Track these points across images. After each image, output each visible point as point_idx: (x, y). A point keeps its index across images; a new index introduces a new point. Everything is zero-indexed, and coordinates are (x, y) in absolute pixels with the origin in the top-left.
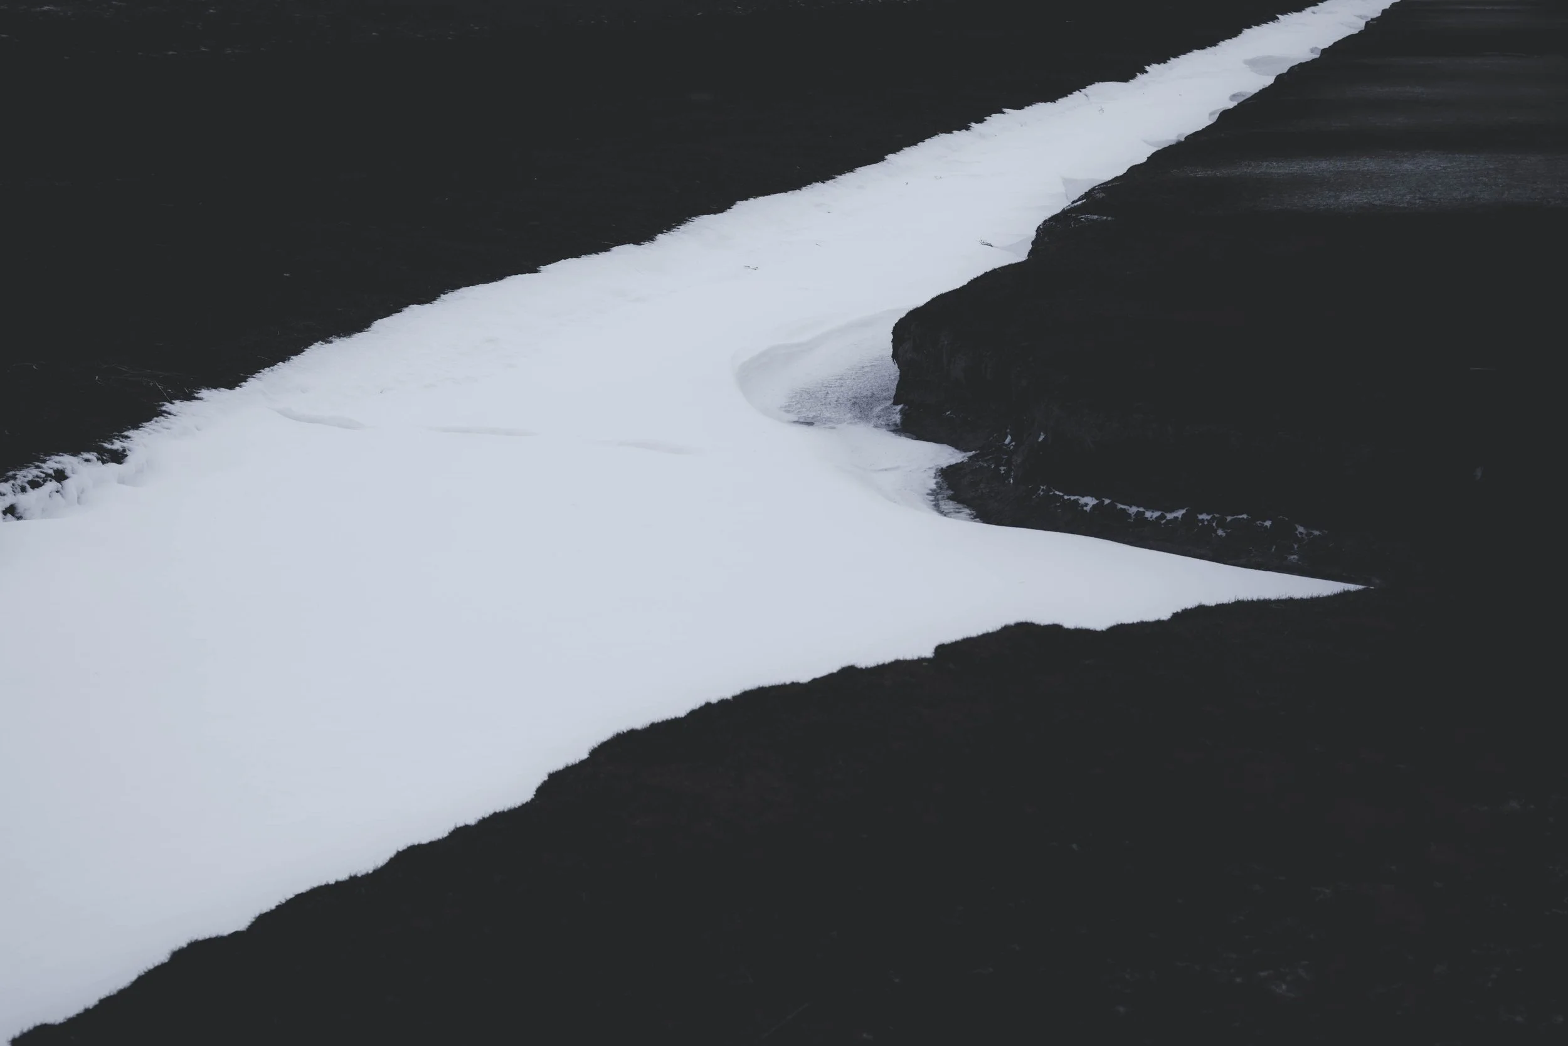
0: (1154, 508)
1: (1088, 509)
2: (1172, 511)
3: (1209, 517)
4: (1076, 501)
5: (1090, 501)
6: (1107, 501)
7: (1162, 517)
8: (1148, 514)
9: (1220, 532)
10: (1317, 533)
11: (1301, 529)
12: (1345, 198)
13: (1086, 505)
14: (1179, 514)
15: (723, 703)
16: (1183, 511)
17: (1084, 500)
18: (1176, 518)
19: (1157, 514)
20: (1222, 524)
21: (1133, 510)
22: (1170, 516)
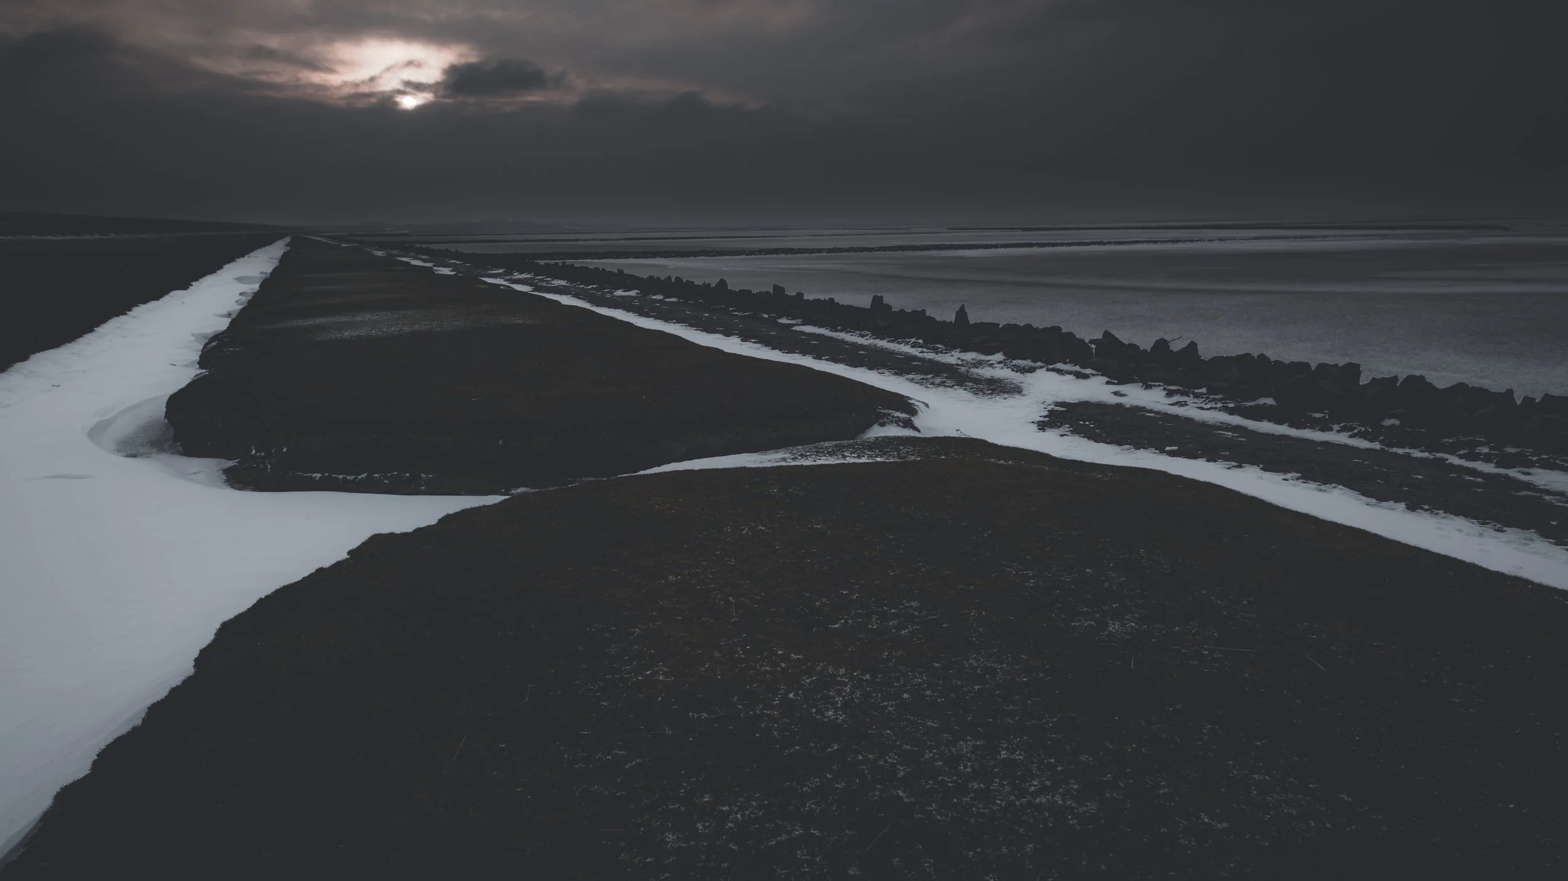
0: (351, 475)
1: (317, 479)
2: (361, 475)
3: (379, 475)
4: (311, 476)
5: (318, 475)
6: (327, 474)
7: (356, 478)
8: (349, 478)
9: (386, 481)
10: (431, 476)
11: (423, 475)
12: (346, 334)
13: (316, 477)
14: (364, 475)
15: (267, 597)
16: (366, 474)
17: (314, 475)
18: (363, 478)
19: (353, 477)
20: (386, 477)
21: (341, 477)
22: (360, 477)
